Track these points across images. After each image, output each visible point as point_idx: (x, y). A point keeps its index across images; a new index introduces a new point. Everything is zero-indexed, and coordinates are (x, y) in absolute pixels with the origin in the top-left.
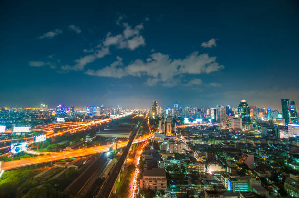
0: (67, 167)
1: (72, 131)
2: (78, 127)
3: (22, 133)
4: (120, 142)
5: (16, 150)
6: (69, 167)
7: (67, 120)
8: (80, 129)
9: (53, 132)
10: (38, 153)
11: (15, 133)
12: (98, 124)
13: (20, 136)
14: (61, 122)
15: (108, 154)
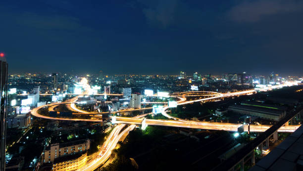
0: (190, 136)
1: (204, 101)
2: (210, 97)
3: (163, 97)
4: (258, 124)
5: (156, 111)
6: (191, 137)
7: (200, 89)
8: (212, 99)
9: (185, 99)
10: (170, 117)
11: (159, 97)
12: (235, 97)
13: (161, 100)
14: (194, 90)
15: (236, 135)
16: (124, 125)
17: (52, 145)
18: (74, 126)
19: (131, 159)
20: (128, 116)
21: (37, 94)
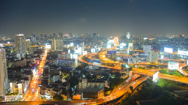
11: (179, 55)
16: (139, 76)
17: (83, 79)
18: (100, 70)
19: (137, 102)
20: (144, 69)
21: (82, 47)
